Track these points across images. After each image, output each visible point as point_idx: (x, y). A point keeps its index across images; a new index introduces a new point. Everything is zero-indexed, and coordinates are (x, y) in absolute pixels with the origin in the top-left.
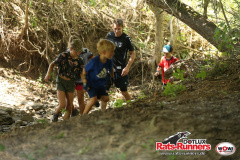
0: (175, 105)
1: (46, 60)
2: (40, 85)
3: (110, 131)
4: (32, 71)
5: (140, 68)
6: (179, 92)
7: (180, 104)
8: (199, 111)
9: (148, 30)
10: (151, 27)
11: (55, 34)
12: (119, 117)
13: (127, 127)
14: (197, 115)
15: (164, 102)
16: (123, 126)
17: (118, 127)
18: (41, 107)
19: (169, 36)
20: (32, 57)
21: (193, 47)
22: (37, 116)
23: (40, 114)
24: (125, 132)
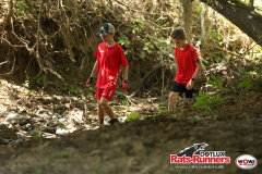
0: (212, 121)
1: (35, 59)
2: (27, 91)
3: (128, 151)
4: (17, 73)
5: (159, 74)
6: (215, 106)
7: (220, 120)
8: (245, 130)
9: (171, 24)
10: (176, 21)
11: (48, 25)
12: (139, 133)
13: (150, 146)
14: (243, 135)
15: (197, 117)
16: (145, 145)
17: (138, 147)
18: (28, 121)
19: (200, 33)
20: (17, 54)
21: (230, 48)
22: (21, 133)
23: (26, 129)
24: (148, 153)
